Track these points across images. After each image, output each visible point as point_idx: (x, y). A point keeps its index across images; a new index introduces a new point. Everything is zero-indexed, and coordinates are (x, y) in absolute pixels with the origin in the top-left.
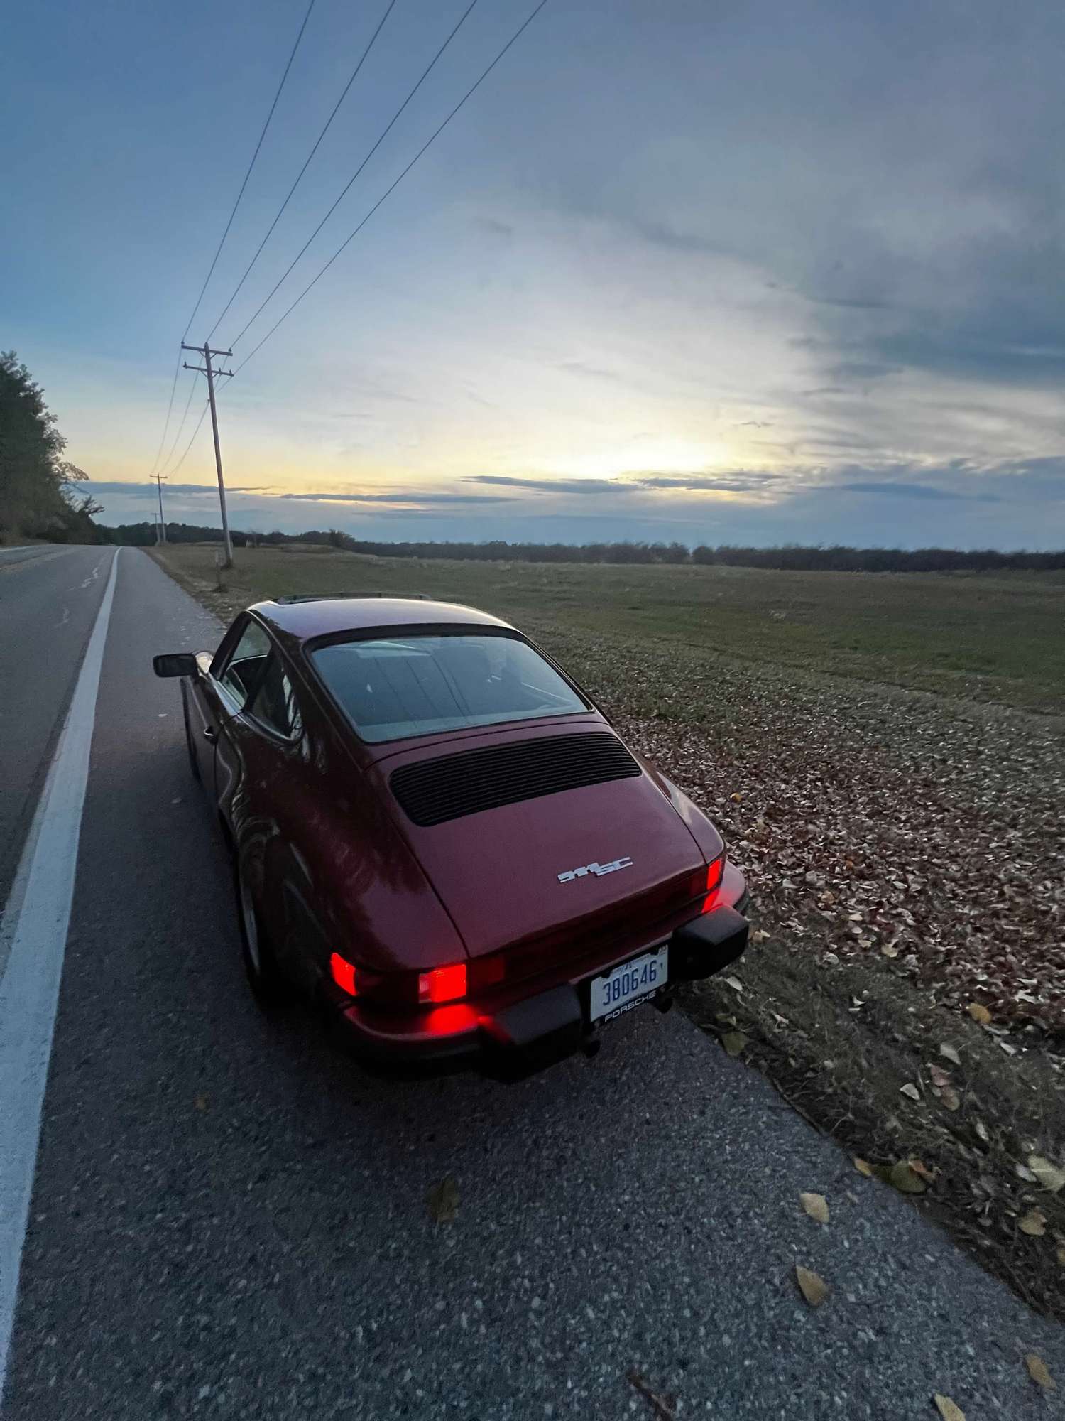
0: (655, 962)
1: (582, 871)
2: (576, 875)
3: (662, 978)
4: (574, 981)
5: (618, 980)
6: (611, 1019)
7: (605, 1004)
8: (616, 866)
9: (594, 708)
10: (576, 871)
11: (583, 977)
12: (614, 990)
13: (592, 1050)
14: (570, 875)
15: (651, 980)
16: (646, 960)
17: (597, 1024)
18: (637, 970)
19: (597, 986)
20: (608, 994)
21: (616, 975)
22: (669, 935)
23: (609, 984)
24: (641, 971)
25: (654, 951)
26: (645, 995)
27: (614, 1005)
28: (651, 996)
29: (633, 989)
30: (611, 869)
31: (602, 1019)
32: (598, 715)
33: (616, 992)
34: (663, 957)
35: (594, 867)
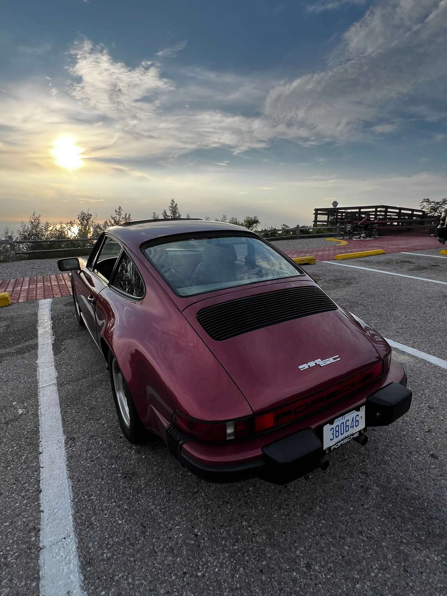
0: (358, 415)
1: (312, 364)
2: (309, 366)
3: (362, 425)
4: (313, 427)
5: (338, 425)
6: (335, 448)
7: (331, 440)
8: (331, 360)
9: (305, 274)
10: (309, 364)
11: (317, 424)
12: (336, 431)
13: (325, 466)
14: (306, 366)
15: (356, 426)
16: (354, 414)
17: (327, 452)
18: (348, 420)
19: (327, 429)
20: (333, 434)
21: (337, 422)
22: (364, 400)
23: (333, 428)
24: (351, 420)
25: (357, 409)
26: (353, 435)
27: (336, 440)
28: (355, 436)
29: (346, 431)
30: (328, 362)
31: (330, 448)
32: (307, 277)
33: (337, 433)
34: (362, 412)
35: (319, 361)
